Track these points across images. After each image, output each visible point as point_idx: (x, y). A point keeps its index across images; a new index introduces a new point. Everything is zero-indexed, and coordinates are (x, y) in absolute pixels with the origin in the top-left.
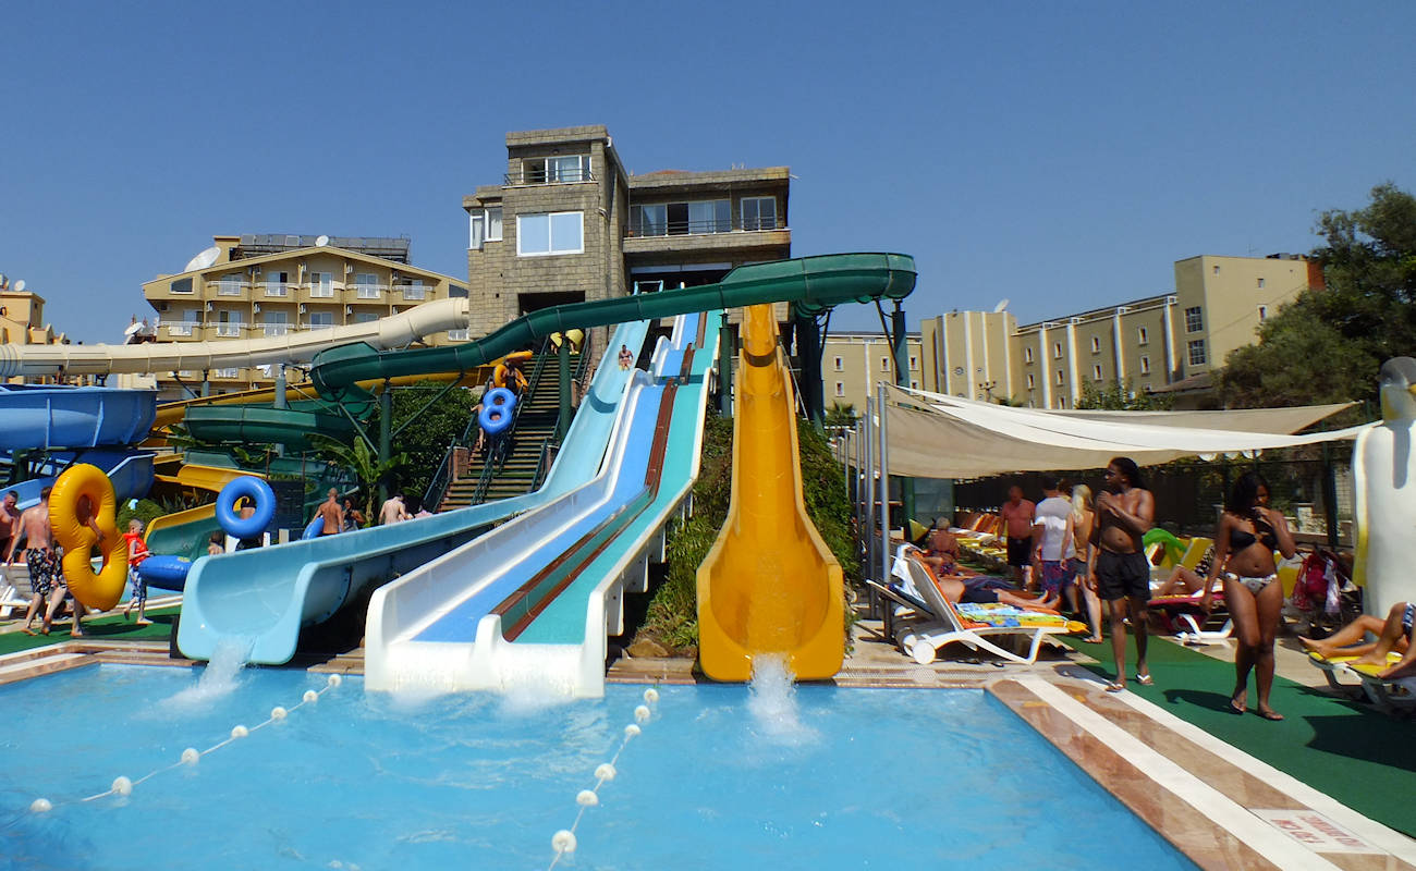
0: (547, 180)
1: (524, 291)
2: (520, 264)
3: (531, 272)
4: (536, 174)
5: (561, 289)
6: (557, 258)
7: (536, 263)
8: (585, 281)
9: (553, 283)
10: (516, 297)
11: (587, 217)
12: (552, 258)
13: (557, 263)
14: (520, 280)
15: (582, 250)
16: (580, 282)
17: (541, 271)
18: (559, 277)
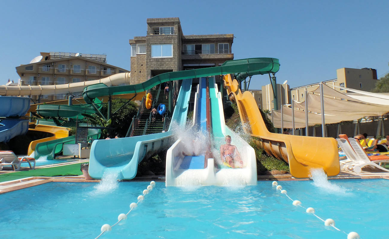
0: (160, 34)
1: (153, 69)
2: (152, 60)
3: (155, 63)
4: (156, 32)
5: (165, 69)
6: (164, 59)
7: (157, 60)
8: (173, 66)
9: (162, 67)
10: (150, 71)
11: (174, 46)
12: (162, 59)
13: (164, 60)
14: (152, 65)
15: (172, 57)
16: (171, 67)
17: (159, 63)
18: (165, 65)
